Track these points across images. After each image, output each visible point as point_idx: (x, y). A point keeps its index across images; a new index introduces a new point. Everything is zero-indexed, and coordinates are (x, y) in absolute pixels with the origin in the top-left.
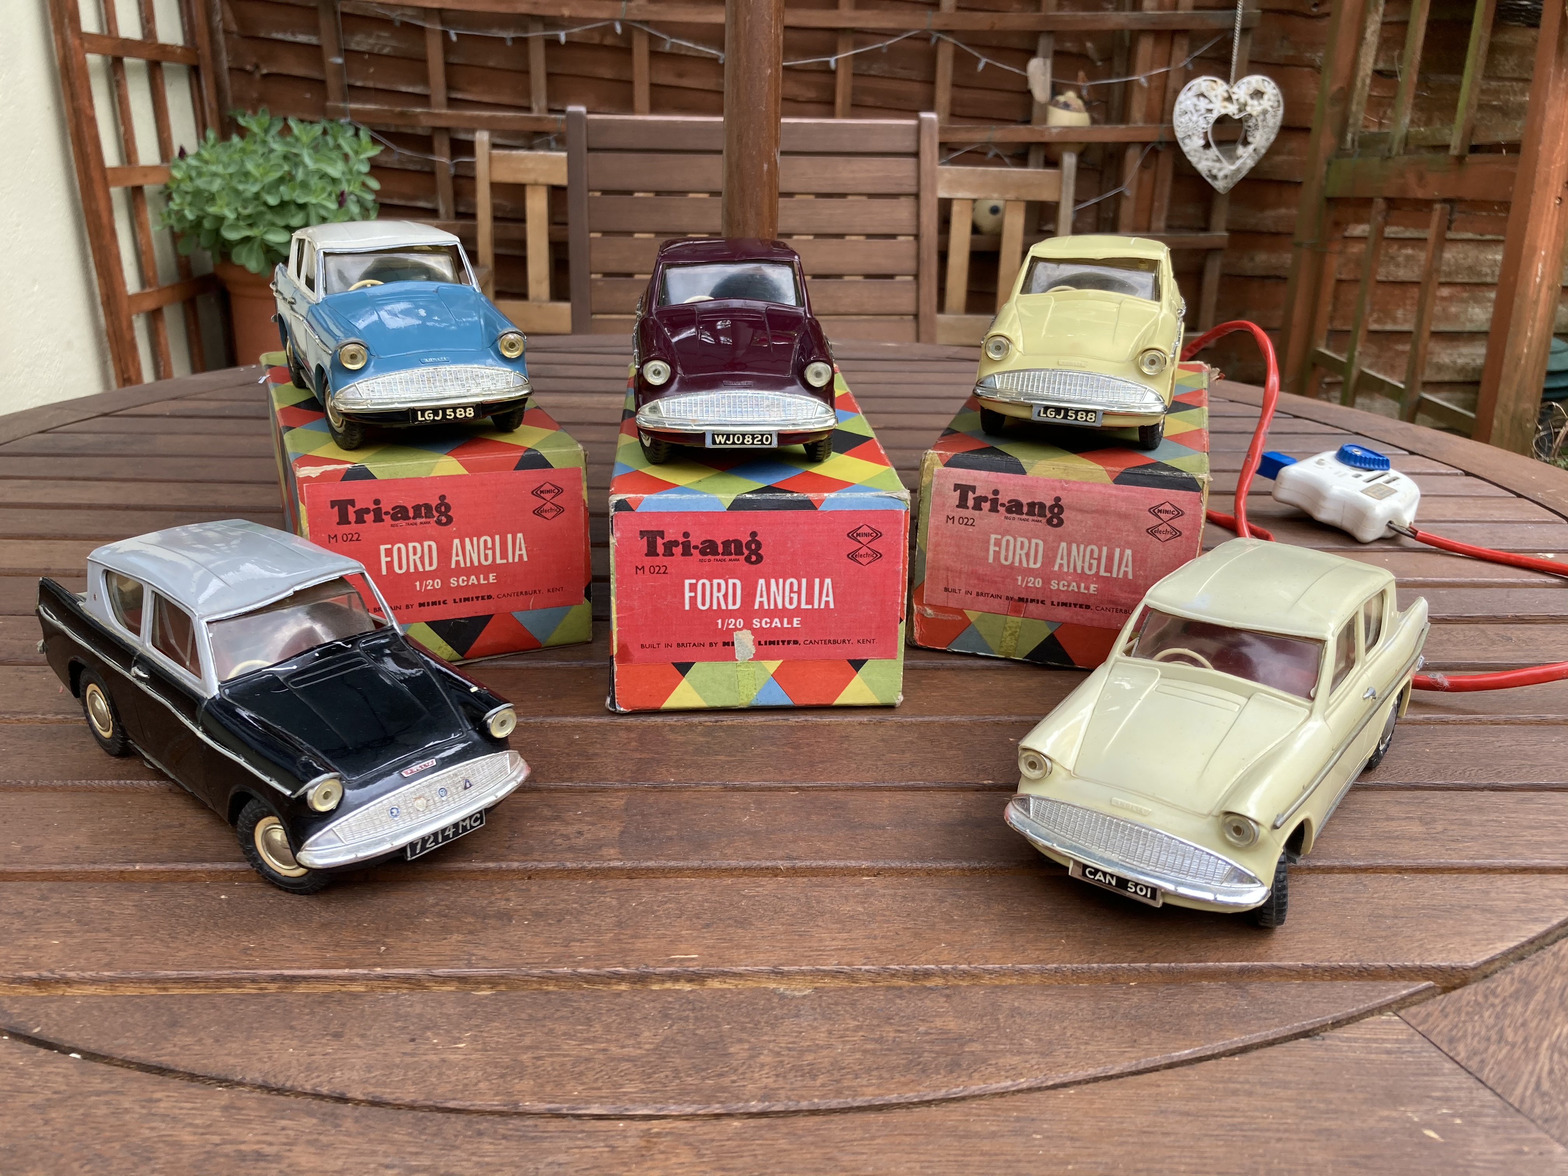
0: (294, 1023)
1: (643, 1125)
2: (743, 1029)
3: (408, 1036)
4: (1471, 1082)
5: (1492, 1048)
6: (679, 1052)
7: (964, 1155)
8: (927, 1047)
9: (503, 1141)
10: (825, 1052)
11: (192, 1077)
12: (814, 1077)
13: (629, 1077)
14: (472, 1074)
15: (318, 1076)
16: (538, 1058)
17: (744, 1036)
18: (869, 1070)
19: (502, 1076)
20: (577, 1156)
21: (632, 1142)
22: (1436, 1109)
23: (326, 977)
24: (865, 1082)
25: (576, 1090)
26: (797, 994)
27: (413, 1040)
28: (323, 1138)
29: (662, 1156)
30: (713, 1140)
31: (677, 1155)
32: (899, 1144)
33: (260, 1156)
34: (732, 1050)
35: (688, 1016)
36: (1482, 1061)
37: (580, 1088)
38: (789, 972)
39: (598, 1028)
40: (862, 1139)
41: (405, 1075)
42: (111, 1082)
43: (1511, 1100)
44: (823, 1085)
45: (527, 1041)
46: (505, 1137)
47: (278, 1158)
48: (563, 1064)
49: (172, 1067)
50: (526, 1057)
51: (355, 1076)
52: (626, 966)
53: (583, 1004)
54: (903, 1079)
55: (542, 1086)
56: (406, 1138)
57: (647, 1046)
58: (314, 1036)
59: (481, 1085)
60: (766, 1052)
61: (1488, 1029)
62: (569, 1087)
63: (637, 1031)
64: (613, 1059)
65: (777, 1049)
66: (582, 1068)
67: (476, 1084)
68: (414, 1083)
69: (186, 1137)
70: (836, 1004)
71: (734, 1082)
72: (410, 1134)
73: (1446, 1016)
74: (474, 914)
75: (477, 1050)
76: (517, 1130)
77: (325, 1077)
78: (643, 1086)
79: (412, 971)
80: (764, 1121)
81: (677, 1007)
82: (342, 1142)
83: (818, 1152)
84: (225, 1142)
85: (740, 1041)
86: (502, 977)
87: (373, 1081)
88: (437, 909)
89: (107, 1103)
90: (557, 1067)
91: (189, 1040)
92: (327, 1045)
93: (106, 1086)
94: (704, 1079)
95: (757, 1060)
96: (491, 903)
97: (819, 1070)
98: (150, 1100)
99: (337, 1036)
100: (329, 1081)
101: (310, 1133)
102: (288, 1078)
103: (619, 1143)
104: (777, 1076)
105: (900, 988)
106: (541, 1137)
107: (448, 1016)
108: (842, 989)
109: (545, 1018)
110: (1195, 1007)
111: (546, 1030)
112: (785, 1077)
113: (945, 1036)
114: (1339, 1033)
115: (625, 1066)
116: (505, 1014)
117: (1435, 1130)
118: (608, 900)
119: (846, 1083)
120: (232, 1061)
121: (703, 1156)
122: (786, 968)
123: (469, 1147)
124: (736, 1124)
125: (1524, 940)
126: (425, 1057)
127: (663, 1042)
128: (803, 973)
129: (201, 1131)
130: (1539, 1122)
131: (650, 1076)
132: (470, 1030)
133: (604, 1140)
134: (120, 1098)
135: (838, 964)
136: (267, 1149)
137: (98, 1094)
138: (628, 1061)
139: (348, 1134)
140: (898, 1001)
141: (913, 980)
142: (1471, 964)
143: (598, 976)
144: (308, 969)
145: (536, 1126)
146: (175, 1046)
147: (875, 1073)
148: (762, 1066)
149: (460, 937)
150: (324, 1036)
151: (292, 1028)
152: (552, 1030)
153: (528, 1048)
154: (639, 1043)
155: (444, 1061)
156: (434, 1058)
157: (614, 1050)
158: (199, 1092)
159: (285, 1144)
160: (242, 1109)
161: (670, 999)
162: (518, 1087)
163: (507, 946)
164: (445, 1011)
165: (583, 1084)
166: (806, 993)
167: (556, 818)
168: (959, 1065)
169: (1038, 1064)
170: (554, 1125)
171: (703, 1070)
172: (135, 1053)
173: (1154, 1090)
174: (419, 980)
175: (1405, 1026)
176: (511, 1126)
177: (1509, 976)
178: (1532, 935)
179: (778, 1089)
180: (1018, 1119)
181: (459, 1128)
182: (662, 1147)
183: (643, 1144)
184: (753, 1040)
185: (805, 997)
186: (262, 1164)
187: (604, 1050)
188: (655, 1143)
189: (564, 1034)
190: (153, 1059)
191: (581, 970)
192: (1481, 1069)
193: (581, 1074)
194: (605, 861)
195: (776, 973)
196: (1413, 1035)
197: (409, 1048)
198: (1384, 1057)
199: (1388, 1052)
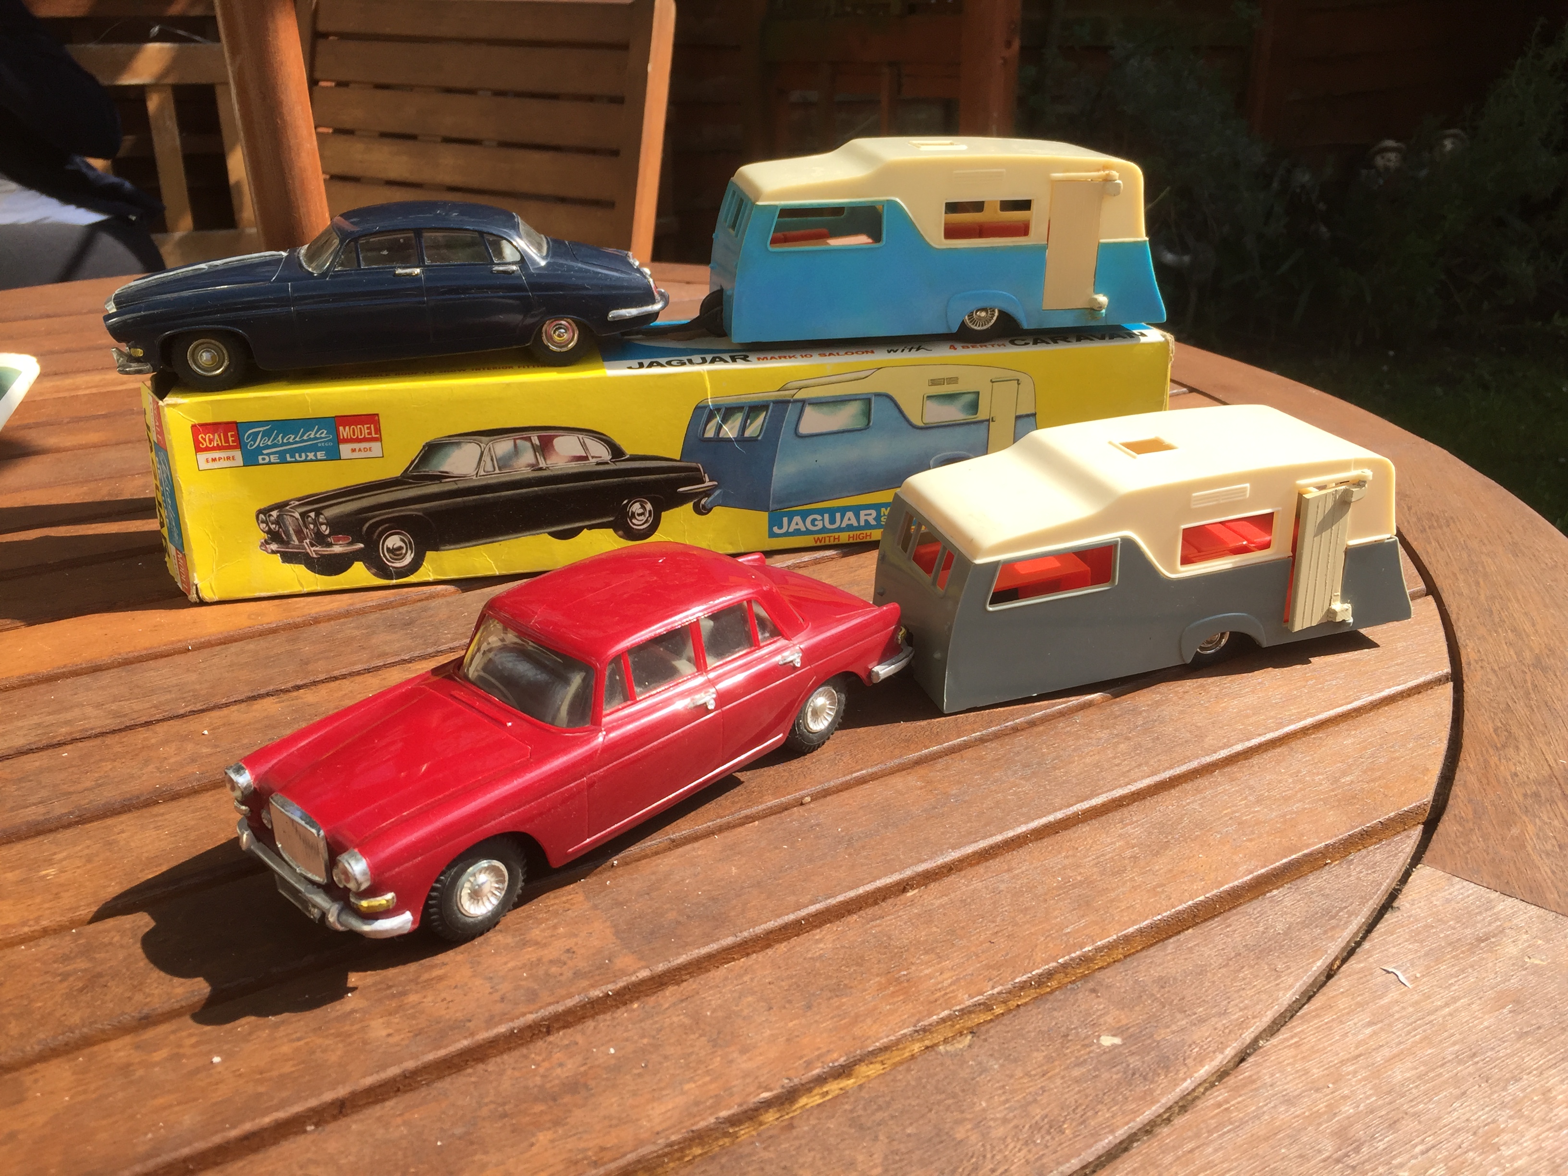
2: (949, 1109)
17: (956, 1115)
24: (1107, 1114)
34: (959, 1136)
35: (882, 1119)
52: (767, 1089)
54: (1136, 1095)
65: (999, 1115)
73: (1451, 851)
74: (536, 1100)
85: (958, 1123)
88: (485, 1112)
96: (543, 1076)
97: (1057, 1120)
118: (675, 1019)
119: (1093, 1122)
135: (970, 997)
143: (743, 1112)
149: (550, 1135)
163: (614, 1122)
167: (525, 944)
175: (1439, 872)
177: (1459, 799)
184: (968, 1116)
191: (723, 1114)
194: (630, 975)
196: (1441, 874)
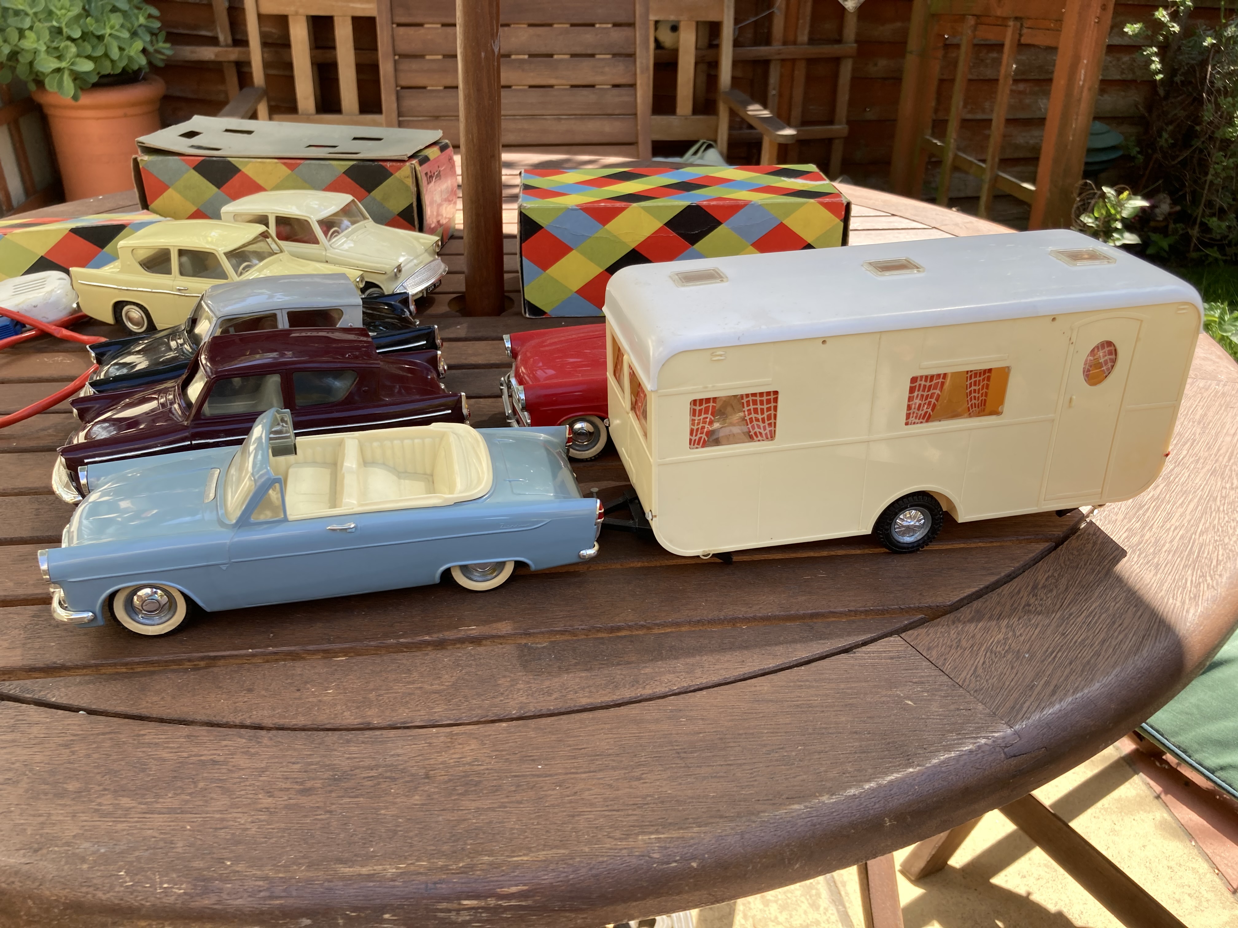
0: (220, 685)
1: (448, 730)
2: (506, 670)
3: (296, 688)
4: (937, 672)
5: (953, 651)
6: (466, 686)
7: (640, 733)
9: (363, 745)
11: (162, 721)
12: (550, 695)
13: (437, 702)
14: (339, 707)
15: (242, 715)
16: (379, 695)
17: (507, 673)
18: (583, 689)
19: (358, 707)
20: (409, 750)
21: (442, 739)
22: (914, 688)
23: (236, 655)
24: (581, 696)
25: (405, 712)
26: (539, 646)
27: (298, 690)
28: (252, 750)
29: (461, 746)
30: (490, 735)
31: (469, 745)
32: (602, 729)
33: (214, 762)
34: (500, 682)
35: (471, 664)
36: (945, 659)
37: (407, 711)
38: (534, 633)
39: (415, 675)
40: (580, 728)
41: (297, 710)
42: (110, 727)
43: (957, 681)
44: (556, 699)
45: (371, 686)
46: (363, 742)
47: (225, 763)
48: (395, 698)
49: (148, 715)
50: (372, 696)
51: (266, 713)
53: (405, 662)
54: (604, 692)
55: (383, 712)
56: (302, 747)
57: (447, 684)
58: (236, 692)
59: (345, 714)
61: (952, 641)
62: (400, 711)
63: (440, 675)
64: (427, 693)
65: (527, 680)
66: (408, 699)
67: (342, 713)
68: (303, 715)
69: (165, 755)
70: (564, 650)
71: (501, 701)
72: (304, 744)
73: (928, 635)
75: (341, 693)
76: (371, 738)
77: (247, 715)
78: (446, 707)
79: (293, 648)
80: (520, 722)
81: (464, 659)
82: (263, 751)
83: (554, 737)
84: (190, 756)
85: (504, 677)
86: (351, 648)
87: (278, 715)
89: (111, 739)
90: (392, 699)
91: (155, 699)
92: (244, 696)
93: (108, 730)
94: (483, 700)
97: (553, 690)
98: (139, 735)
99: (250, 690)
100: (250, 717)
101: (243, 748)
102: (224, 717)
103: (435, 741)
104: (528, 695)
105: (602, 638)
106: (385, 741)
107: (319, 674)
108: (567, 641)
109: (381, 671)
110: (782, 638)
111: (383, 678)
112: (532, 696)
114: (864, 649)
115: (434, 696)
116: (355, 671)
117: (911, 700)
119: (570, 697)
120: (185, 709)
121: (485, 744)
122: (532, 631)
123: (342, 749)
124: (504, 724)
125: (981, 586)
126: (307, 700)
127: (457, 680)
128: (543, 633)
129: (174, 750)
130: (972, 692)
131: (449, 701)
132: (335, 681)
133: (425, 740)
134: (119, 736)
135: (565, 626)
136: (217, 758)
137: (103, 734)
138: (436, 693)
139: (267, 746)
140: (601, 646)
141: (611, 633)
142: (949, 603)
143: (412, 643)
144: (225, 651)
145: (382, 734)
146: (147, 702)
147: (587, 690)
148: (519, 690)
149: (321, 625)
150: (242, 691)
151: (220, 687)
152: (386, 678)
153: (373, 690)
154: (442, 682)
155: (320, 701)
156: (315, 700)
157: (427, 687)
158: (169, 728)
159: (228, 755)
160: (198, 736)
161: (460, 654)
162: (369, 713)
163: (352, 628)
164: (317, 671)
165: (409, 708)
166: (545, 645)
168: (637, 682)
169: (685, 678)
170: (393, 733)
171: (482, 695)
172: (121, 709)
173: (753, 689)
174: (297, 654)
175: (904, 642)
176: (366, 736)
177: (970, 609)
178: (987, 583)
179: (529, 703)
180: (671, 711)
181: (335, 739)
182: (460, 741)
183: (449, 740)
184: (512, 675)
185: (544, 647)
186: (217, 767)
187: (421, 688)
188: (456, 739)
189: (395, 680)
190: (134, 711)
191: (401, 640)
192: (944, 664)
193: (407, 702)
195: (526, 634)
196: (907, 647)
197: (298, 694)
198: (889, 661)
199: (892, 658)
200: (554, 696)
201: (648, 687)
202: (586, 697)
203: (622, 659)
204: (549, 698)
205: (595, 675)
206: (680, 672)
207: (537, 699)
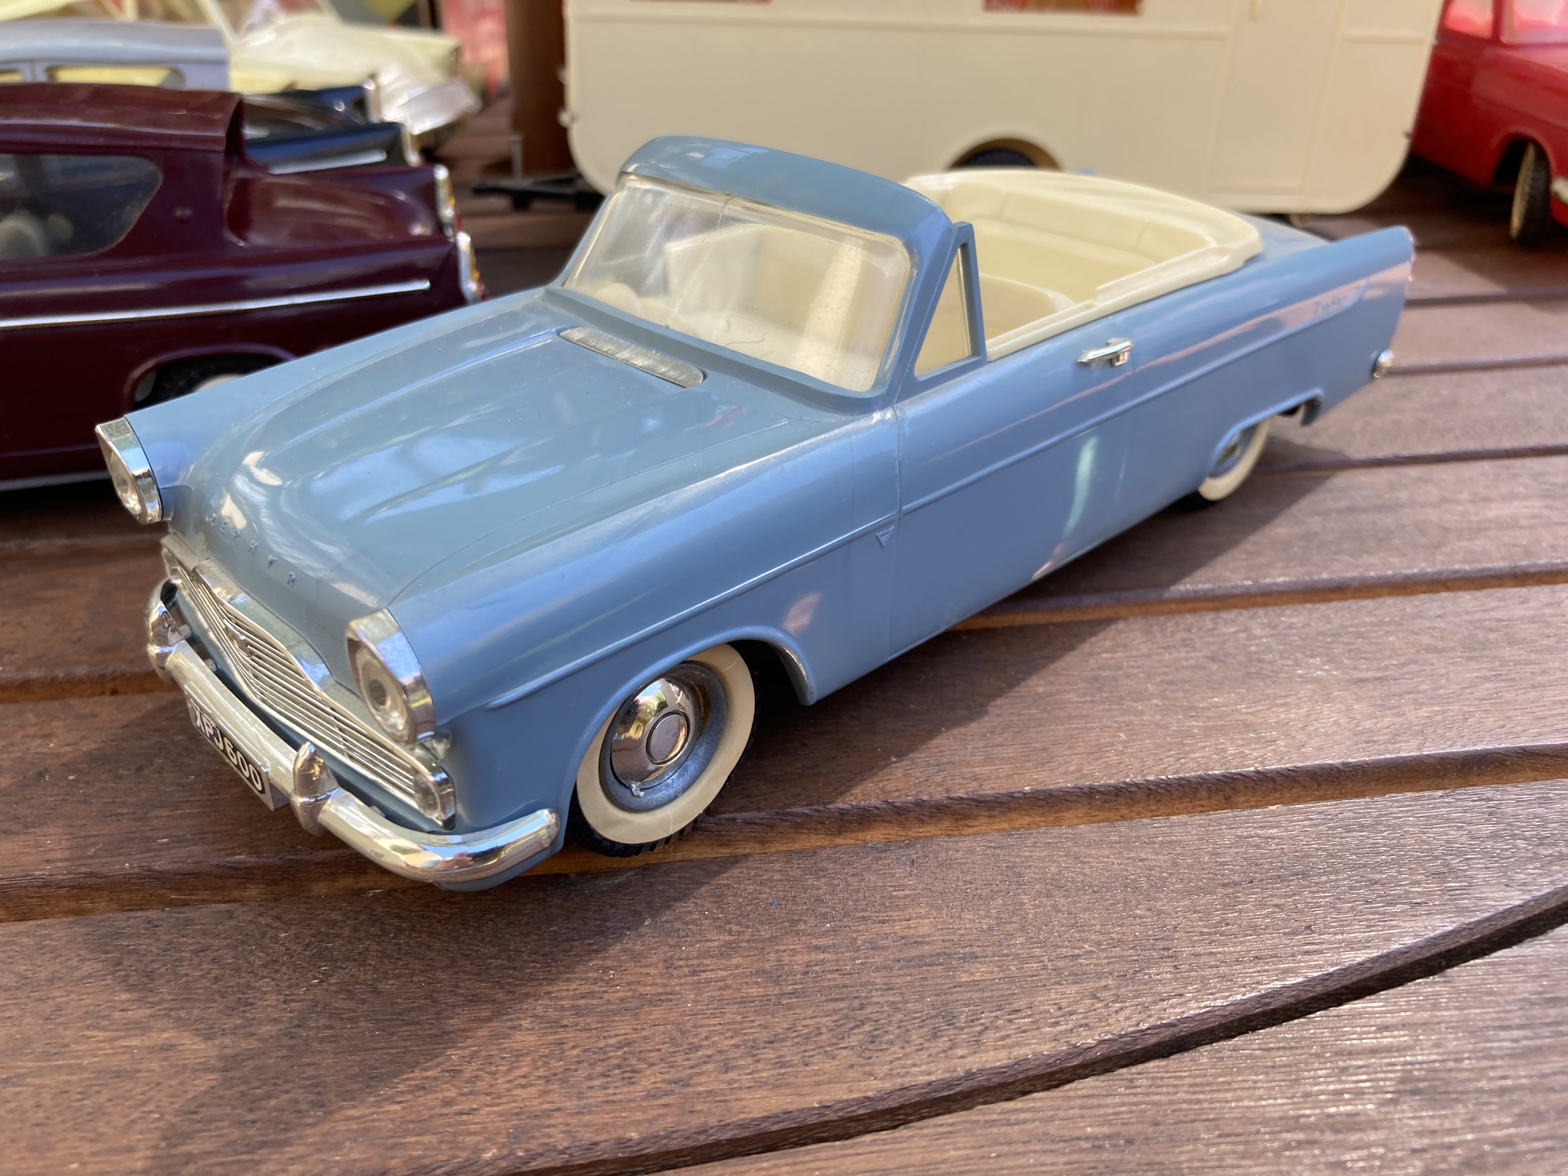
6: (334, 1039)
8: (879, 979)
10: (657, 1013)
12: (631, 1076)
18: (752, 1049)
44: (651, 1095)
60: (526, 1023)
63: (248, 996)
71: (447, 1103)
78: (235, 1134)
90: (47, 1100)
95: (507, 1044)
111: (47, 1008)
112: (565, 1082)
113: (914, 952)
147: (769, 1054)
148: (518, 1055)
168: (950, 1020)
179: (548, 1114)
193: (99, 1111)
200: (645, 1083)
201: (990, 1037)
202: (762, 1084)
203: (887, 928)
204: (624, 1092)
205: (794, 993)
206: (1099, 976)
207: (580, 1096)
